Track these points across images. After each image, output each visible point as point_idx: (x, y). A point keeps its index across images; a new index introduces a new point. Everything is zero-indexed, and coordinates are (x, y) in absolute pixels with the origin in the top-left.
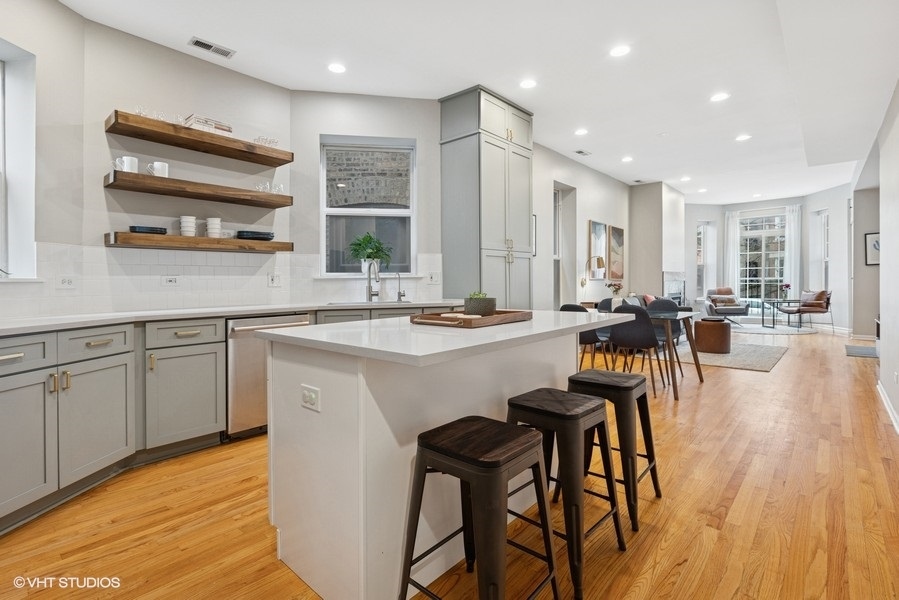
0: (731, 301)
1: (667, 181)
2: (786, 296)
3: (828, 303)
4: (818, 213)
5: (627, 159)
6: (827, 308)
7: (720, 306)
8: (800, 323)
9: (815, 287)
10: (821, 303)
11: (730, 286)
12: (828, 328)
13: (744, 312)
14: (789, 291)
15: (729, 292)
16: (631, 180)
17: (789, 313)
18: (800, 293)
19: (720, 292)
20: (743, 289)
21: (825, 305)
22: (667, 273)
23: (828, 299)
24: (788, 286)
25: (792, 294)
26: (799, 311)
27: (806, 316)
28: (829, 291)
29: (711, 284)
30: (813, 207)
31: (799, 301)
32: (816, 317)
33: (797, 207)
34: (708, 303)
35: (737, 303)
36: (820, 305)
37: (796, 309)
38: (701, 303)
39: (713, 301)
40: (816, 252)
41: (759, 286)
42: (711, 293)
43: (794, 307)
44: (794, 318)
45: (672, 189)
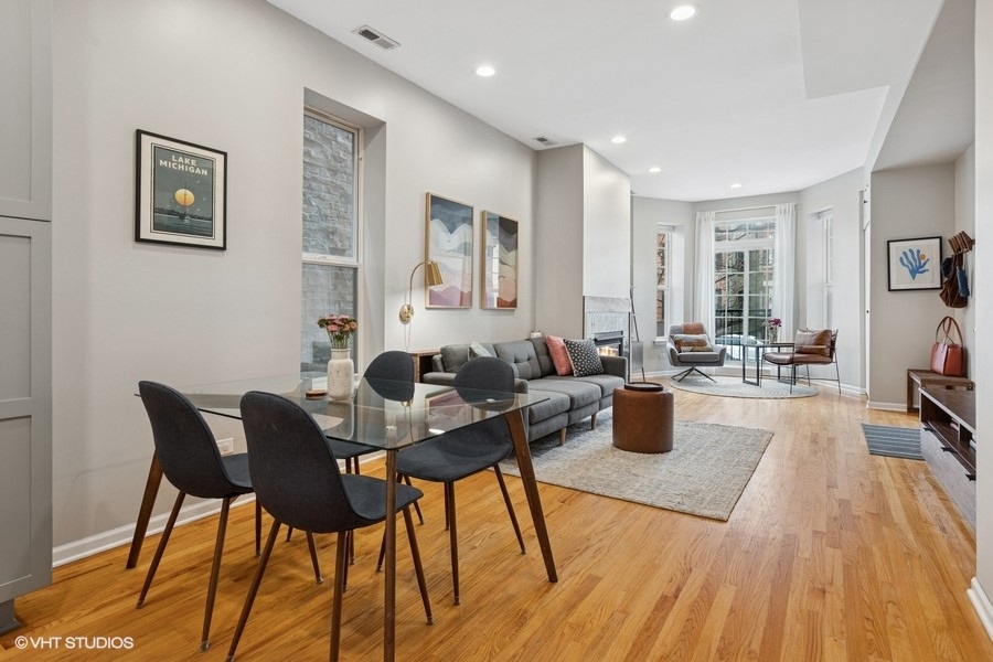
0: (702, 343)
1: (592, 142)
2: (775, 337)
3: (832, 349)
4: (819, 215)
5: (486, 71)
6: (831, 356)
7: (686, 352)
8: (794, 379)
9: (815, 325)
10: (822, 348)
11: (702, 322)
12: (832, 386)
13: (717, 360)
14: (779, 329)
15: (700, 330)
16: (529, 135)
17: (780, 363)
18: (795, 332)
19: (687, 330)
20: (719, 325)
21: (828, 351)
22: (592, 298)
23: (833, 343)
24: (777, 322)
25: (784, 334)
26: (792, 361)
27: (801, 368)
28: (833, 329)
29: (675, 318)
30: (811, 207)
31: (792, 345)
32: (815, 369)
33: (790, 206)
34: (670, 346)
35: (709, 346)
36: (821, 352)
37: (788, 357)
38: (662, 345)
39: (677, 343)
40: (815, 271)
41: (741, 321)
42: (675, 330)
43: (786, 354)
44: (786, 371)
45: (605, 163)
